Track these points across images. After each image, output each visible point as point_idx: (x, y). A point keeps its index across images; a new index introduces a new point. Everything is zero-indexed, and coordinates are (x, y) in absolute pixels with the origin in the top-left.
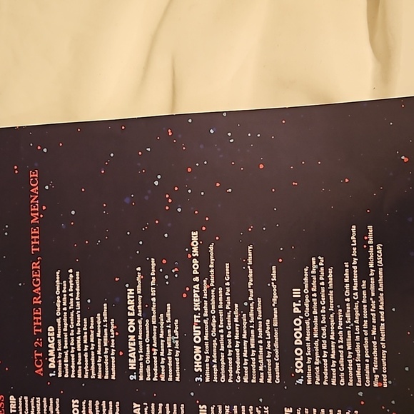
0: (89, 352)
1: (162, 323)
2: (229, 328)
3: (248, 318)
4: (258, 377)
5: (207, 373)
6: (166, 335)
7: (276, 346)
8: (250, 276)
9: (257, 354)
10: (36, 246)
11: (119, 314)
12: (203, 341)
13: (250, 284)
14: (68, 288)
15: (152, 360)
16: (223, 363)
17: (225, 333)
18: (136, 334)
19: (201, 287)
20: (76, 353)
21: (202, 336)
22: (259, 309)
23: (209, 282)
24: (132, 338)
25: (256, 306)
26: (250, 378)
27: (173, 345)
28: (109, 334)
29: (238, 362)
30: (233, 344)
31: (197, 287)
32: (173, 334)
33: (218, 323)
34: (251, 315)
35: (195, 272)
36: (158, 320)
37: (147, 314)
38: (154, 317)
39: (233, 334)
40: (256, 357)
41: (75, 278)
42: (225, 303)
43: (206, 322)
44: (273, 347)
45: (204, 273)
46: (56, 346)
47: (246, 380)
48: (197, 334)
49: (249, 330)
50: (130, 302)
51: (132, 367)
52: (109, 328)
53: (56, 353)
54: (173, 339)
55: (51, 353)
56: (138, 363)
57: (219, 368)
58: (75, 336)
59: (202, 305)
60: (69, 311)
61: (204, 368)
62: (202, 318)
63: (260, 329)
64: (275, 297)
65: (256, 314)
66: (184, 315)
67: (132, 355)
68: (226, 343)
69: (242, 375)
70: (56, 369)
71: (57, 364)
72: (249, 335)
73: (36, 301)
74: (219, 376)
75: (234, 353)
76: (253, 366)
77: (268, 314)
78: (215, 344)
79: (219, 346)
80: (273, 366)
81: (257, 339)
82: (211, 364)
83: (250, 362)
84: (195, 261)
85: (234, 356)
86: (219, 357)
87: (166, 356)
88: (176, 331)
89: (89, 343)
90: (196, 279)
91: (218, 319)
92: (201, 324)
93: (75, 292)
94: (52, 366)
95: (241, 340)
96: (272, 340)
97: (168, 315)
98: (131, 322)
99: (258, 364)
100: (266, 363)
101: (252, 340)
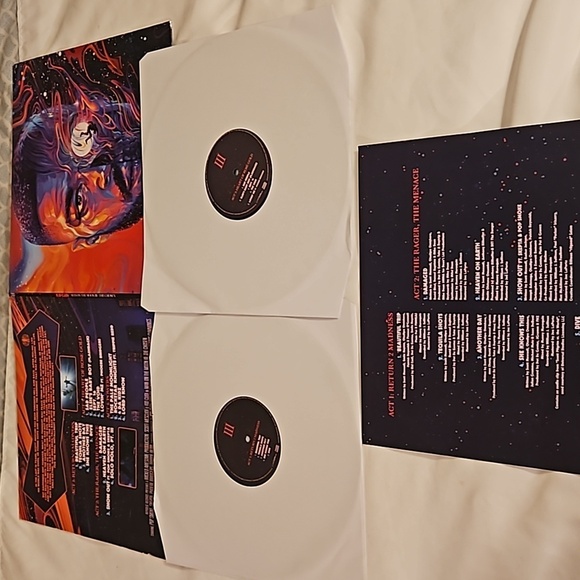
0: (450, 283)
1: (497, 264)
2: (541, 266)
3: (553, 260)
4: (559, 297)
5: (526, 295)
6: (500, 271)
7: (571, 277)
8: (555, 232)
9: (559, 282)
10: (416, 217)
11: (470, 260)
12: (524, 275)
13: (555, 238)
14: (437, 243)
15: (490, 287)
16: (536, 289)
17: (538, 270)
18: (481, 271)
19: (523, 241)
20: (441, 284)
21: (523, 271)
22: (561, 254)
23: (528, 237)
24: (478, 274)
25: (558, 252)
26: (553, 298)
27: (504, 277)
28: (463, 272)
29: (546, 288)
30: (543, 276)
31: (520, 240)
32: (504, 271)
33: (533, 263)
34: (555, 257)
35: (519, 231)
36: (495, 262)
37: (488, 259)
38: (492, 261)
39: (543, 270)
40: (558, 284)
41: (442, 237)
42: (538, 250)
43: (526, 262)
44: (569, 278)
45: (525, 231)
46: (428, 280)
47: (550, 299)
48: (520, 270)
49: (553, 267)
50: (478, 251)
51: (477, 292)
52: (463, 268)
53: (428, 285)
54: (504, 274)
55: (425, 285)
56: (481, 289)
57: (533, 291)
58: (441, 274)
59: (523, 252)
60: (437, 258)
61: (523, 292)
62: (523, 260)
63: (561, 267)
64: (571, 245)
65: (558, 257)
66: (512, 259)
67: (478, 285)
68: (538, 276)
69: (548, 296)
70: (428, 295)
71: (429, 292)
72: (553, 271)
73: (416, 252)
74: (533, 296)
75: (543, 282)
76: (556, 290)
77: (566, 257)
78: (531, 276)
79: (534, 278)
80: (569, 290)
81: (558, 273)
82: (528, 289)
83: (554, 288)
84: (519, 224)
85: (543, 284)
86: (533, 285)
87: (499, 285)
88: (506, 269)
89: (450, 278)
90: (520, 235)
91: (533, 261)
92: (523, 264)
93: (441, 246)
94: (425, 293)
95: (548, 274)
96: (569, 274)
97: (502, 259)
98: (478, 264)
99: (559, 289)
100: (564, 288)
101: (556, 274)
